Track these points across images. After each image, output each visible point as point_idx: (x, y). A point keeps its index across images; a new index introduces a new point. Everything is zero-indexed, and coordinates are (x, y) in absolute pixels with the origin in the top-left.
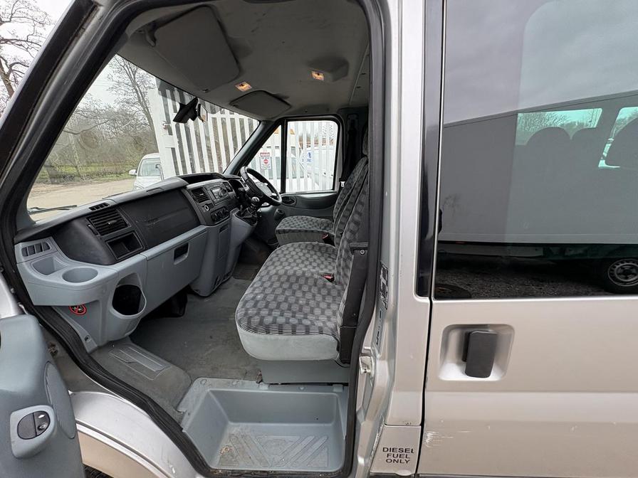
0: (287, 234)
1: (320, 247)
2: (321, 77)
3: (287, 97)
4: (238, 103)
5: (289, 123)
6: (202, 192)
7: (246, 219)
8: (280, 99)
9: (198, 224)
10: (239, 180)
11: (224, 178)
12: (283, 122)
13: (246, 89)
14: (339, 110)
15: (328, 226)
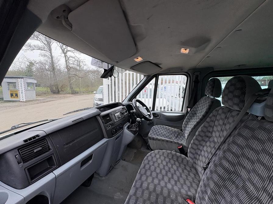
0: (155, 141)
1: (178, 157)
2: (187, 51)
3: (160, 64)
4: (135, 68)
5: (159, 76)
6: (109, 117)
7: (131, 131)
8: (157, 65)
9: (103, 137)
10: (131, 104)
11: (123, 106)
12: (156, 76)
13: (140, 61)
14: (189, 70)
15: (179, 134)
